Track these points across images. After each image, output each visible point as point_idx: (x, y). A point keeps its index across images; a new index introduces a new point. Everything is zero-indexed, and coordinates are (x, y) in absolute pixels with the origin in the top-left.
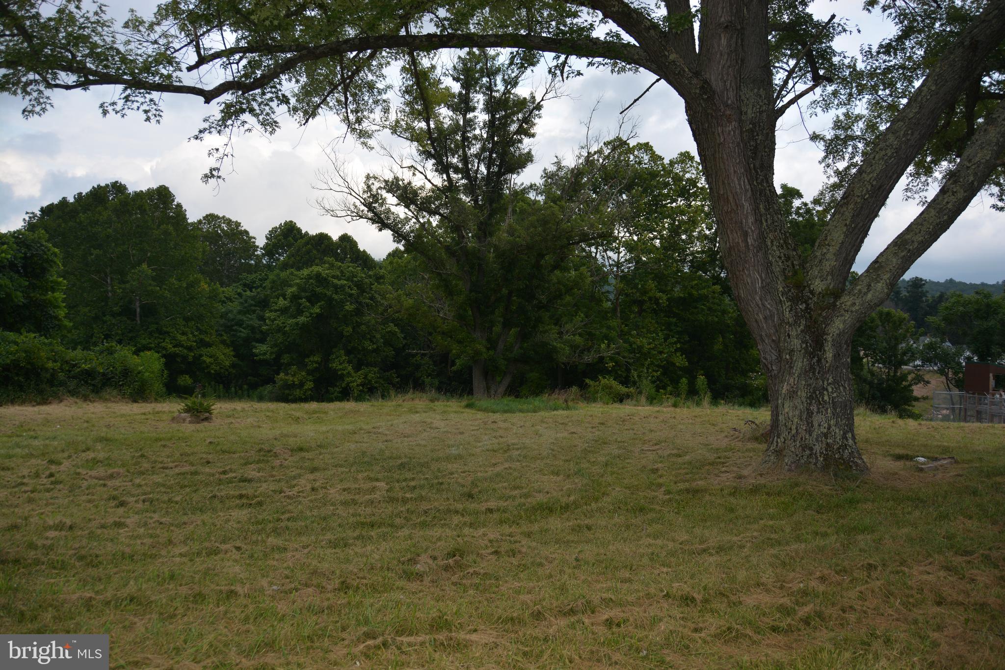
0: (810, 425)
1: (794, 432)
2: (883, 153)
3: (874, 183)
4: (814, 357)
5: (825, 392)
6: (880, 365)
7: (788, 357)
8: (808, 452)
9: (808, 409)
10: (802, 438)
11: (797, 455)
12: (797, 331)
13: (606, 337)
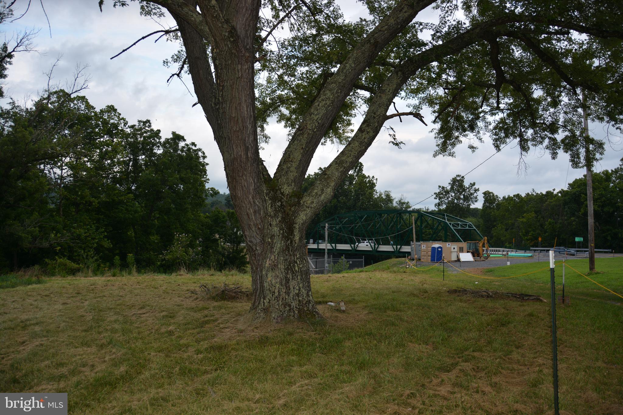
0: (288, 288)
1: (277, 294)
2: (324, 102)
3: (320, 122)
4: (288, 240)
5: (296, 265)
6: (229, 244)
7: (269, 240)
8: (288, 308)
9: (286, 277)
10: (283, 299)
11: (281, 311)
12: (276, 221)
13: (53, 229)
